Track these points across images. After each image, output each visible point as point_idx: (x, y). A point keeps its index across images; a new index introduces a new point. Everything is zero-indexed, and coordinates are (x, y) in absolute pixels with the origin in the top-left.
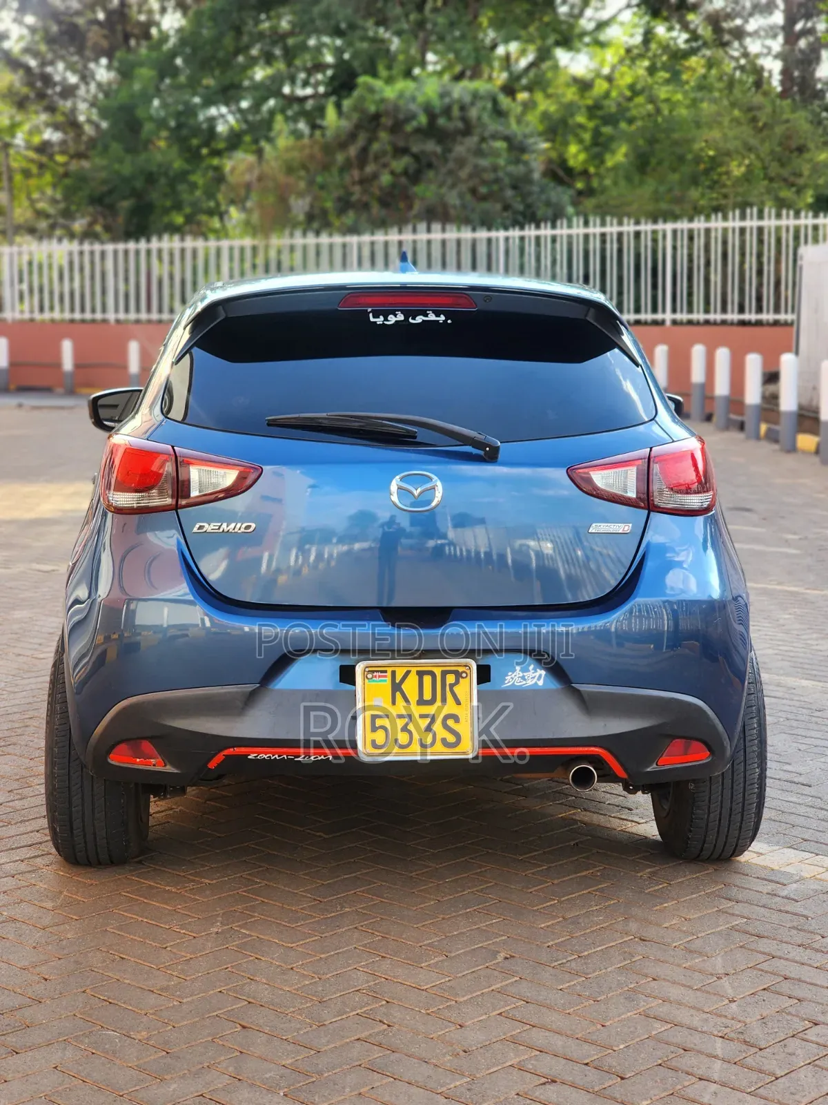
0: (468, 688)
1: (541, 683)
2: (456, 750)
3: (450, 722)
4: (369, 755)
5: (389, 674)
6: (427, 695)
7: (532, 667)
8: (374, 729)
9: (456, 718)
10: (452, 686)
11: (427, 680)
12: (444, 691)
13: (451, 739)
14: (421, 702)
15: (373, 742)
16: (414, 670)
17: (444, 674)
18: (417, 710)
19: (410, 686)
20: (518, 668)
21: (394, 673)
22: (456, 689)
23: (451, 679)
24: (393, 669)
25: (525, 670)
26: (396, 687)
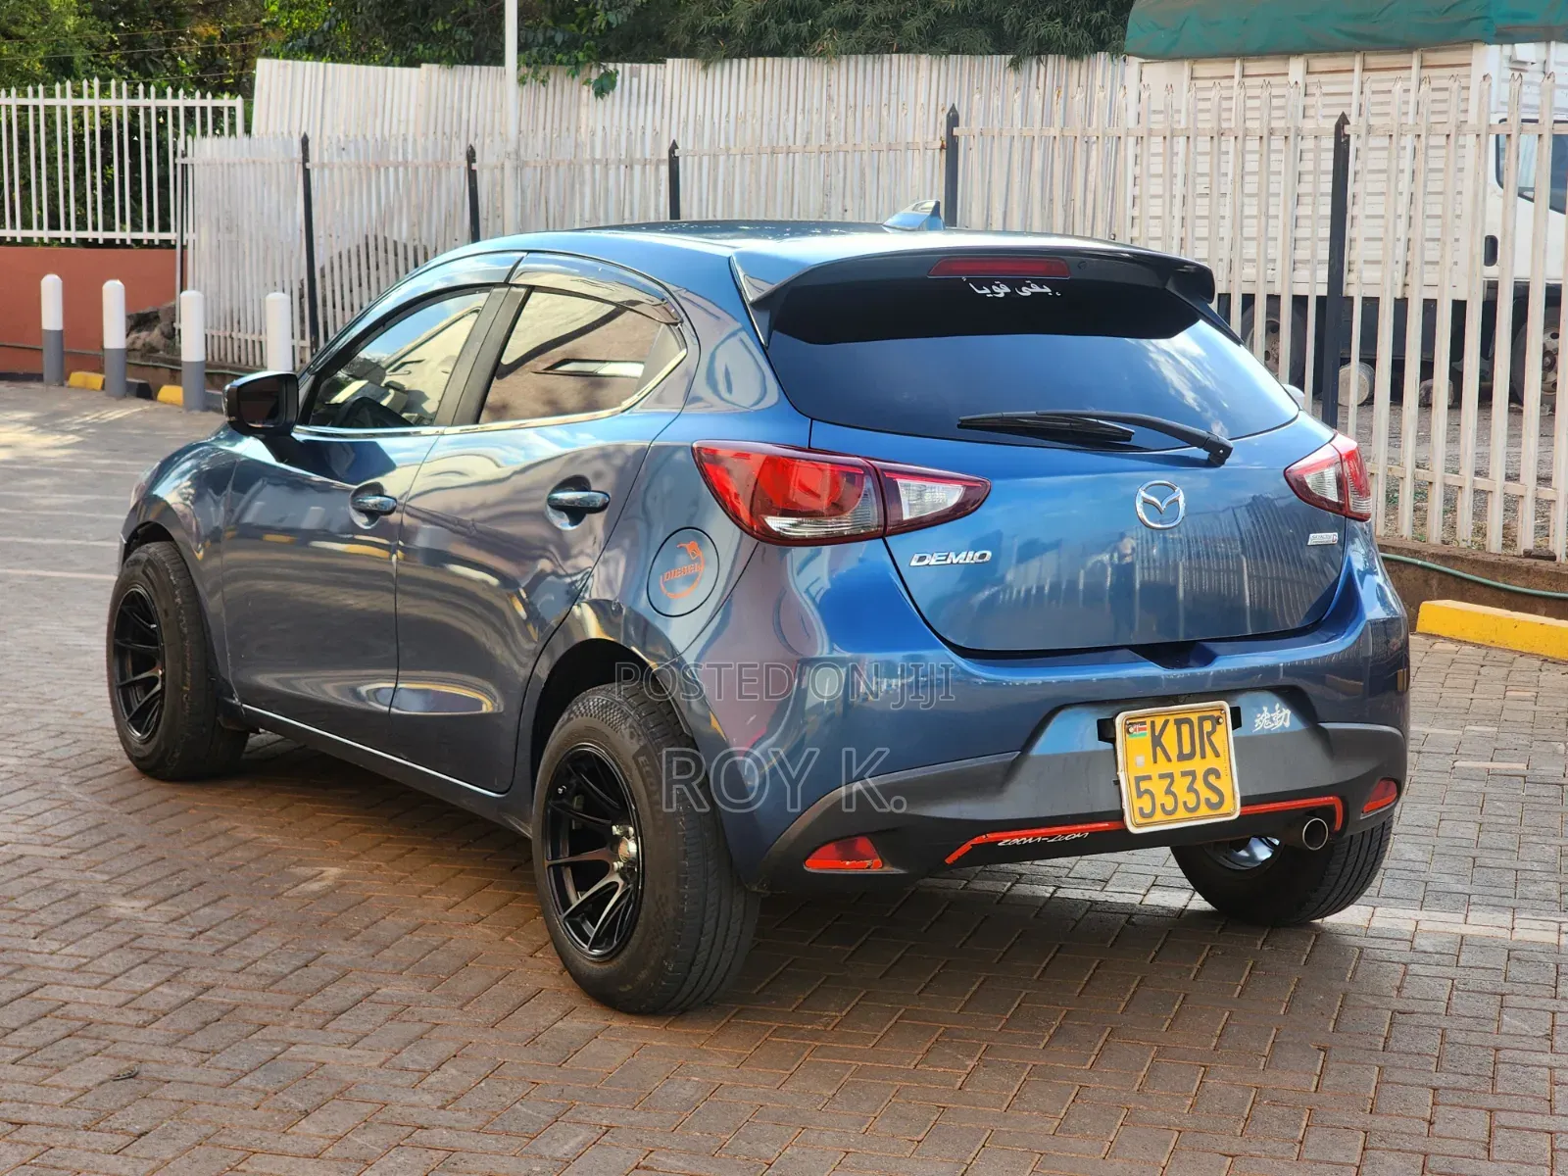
0: (1225, 736)
1: (1287, 724)
2: (1221, 811)
3: (1212, 779)
4: (1139, 826)
5: (1148, 726)
6: (1187, 750)
7: (1277, 706)
8: (1140, 794)
9: (1216, 773)
10: (1210, 734)
11: (1185, 728)
12: (1203, 743)
13: (1215, 799)
14: (1182, 757)
15: (1140, 810)
16: (1172, 719)
17: (1201, 720)
18: (1176, 767)
19: (1169, 739)
20: (1265, 708)
21: (1153, 723)
22: (1214, 738)
23: (1208, 726)
24: (1152, 719)
25: (1272, 711)
26: (1157, 741)
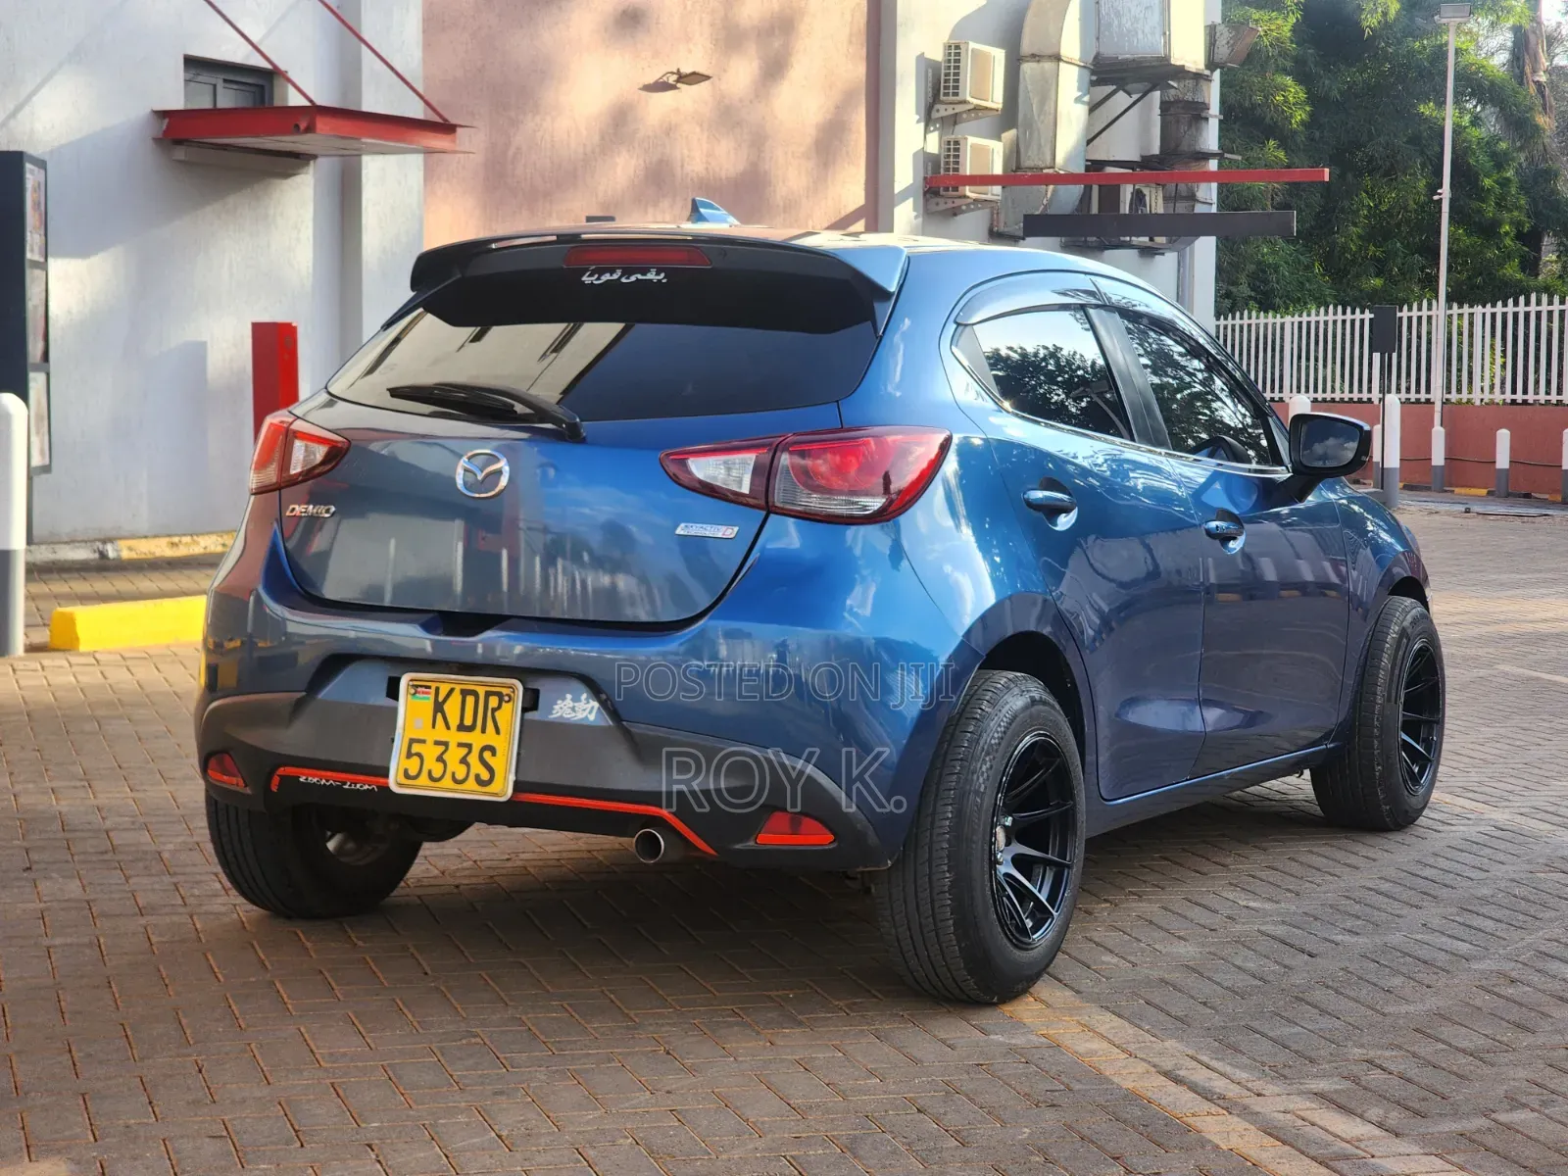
0: (510, 716)
1: (592, 717)
2: (487, 789)
3: (487, 755)
4: (401, 785)
5: (433, 691)
6: (468, 722)
7: (584, 696)
8: (409, 755)
9: (493, 750)
10: (494, 710)
11: (470, 700)
12: (486, 718)
13: (485, 776)
14: (462, 727)
15: (406, 772)
16: (458, 688)
17: (488, 694)
18: (455, 737)
19: (452, 708)
20: (569, 696)
21: (437, 689)
22: (497, 714)
23: (494, 702)
24: (438, 684)
25: (576, 699)
26: (439, 707)
